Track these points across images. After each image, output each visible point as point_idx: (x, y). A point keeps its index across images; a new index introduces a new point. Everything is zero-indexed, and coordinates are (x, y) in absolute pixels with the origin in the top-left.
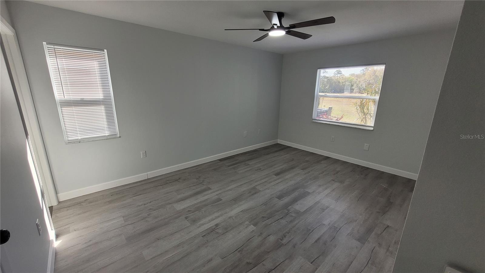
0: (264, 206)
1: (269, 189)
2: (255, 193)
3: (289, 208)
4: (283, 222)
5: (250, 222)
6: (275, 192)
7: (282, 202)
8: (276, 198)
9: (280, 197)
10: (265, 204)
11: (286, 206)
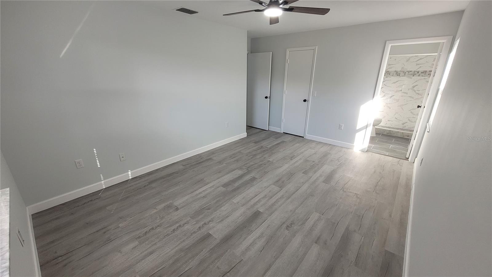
0: (266, 171)
1: (265, 187)
2: (277, 182)
3: (247, 171)
4: (252, 163)
5: (273, 162)
6: (258, 184)
7: (252, 175)
8: (256, 178)
9: (254, 179)
10: (266, 173)
11: (248, 172)
